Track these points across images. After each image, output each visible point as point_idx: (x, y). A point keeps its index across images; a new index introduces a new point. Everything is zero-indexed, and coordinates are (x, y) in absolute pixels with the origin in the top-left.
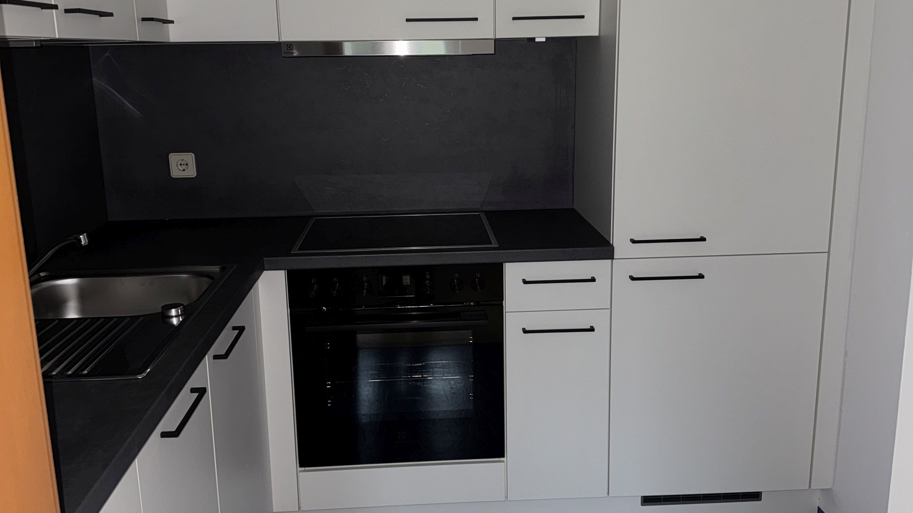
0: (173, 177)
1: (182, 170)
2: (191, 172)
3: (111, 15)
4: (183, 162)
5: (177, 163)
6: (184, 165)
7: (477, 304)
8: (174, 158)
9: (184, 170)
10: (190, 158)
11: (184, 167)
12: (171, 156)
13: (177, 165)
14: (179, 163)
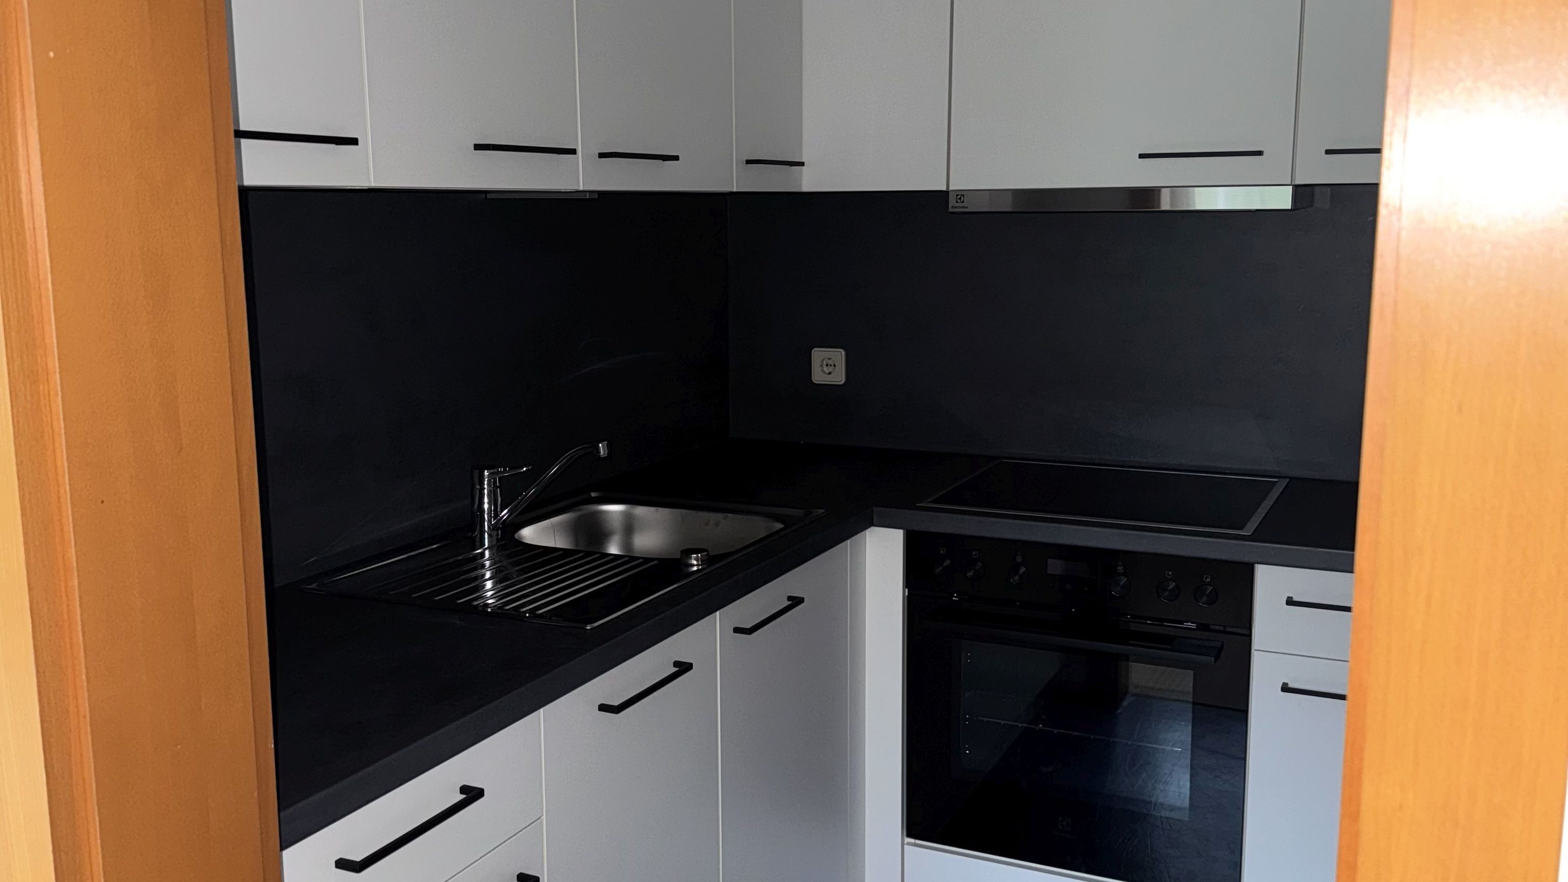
0: (814, 382)
1: (827, 372)
2: (839, 377)
3: (676, 158)
4: (830, 362)
5: (823, 360)
6: (831, 365)
7: (1203, 627)
8: (818, 355)
9: (830, 373)
10: (839, 356)
11: (831, 369)
12: (815, 351)
13: (821, 366)
14: (825, 363)
